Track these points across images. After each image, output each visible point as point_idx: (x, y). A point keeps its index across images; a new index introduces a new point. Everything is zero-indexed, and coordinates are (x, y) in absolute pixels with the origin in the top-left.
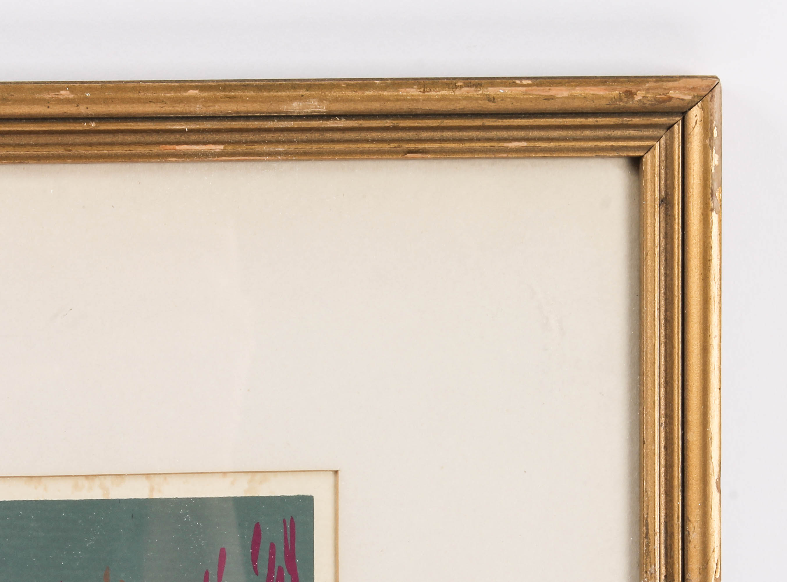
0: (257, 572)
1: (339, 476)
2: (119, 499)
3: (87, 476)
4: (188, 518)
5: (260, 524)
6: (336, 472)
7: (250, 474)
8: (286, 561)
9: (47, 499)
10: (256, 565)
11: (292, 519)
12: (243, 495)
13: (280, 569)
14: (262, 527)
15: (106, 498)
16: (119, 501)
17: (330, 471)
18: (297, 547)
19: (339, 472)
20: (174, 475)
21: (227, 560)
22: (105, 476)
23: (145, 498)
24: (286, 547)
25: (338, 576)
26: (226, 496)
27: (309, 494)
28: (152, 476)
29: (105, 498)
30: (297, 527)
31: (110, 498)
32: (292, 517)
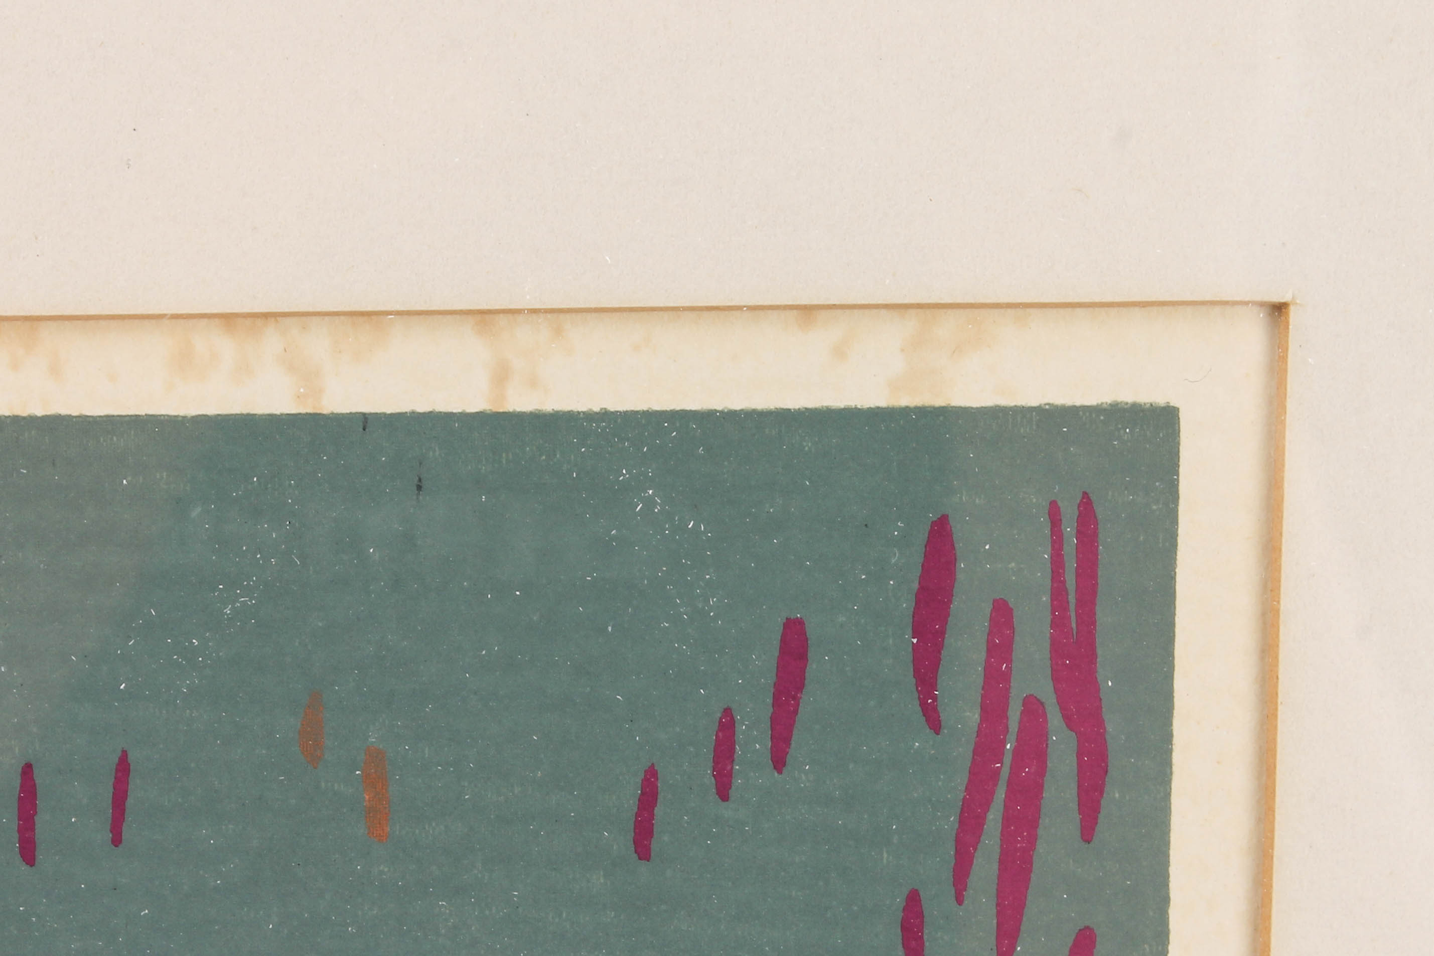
0: (933, 721)
1: (1291, 320)
2: (364, 414)
3: (228, 320)
4: (649, 503)
5: (952, 522)
6: (1278, 310)
7: (913, 312)
8: (1056, 678)
9: (64, 411)
10: (935, 698)
11: (1086, 507)
12: (883, 403)
13: (1033, 707)
14: (959, 531)
15: (309, 410)
16: (365, 421)
17: (1254, 303)
18: (1104, 616)
19: (1292, 309)
20: (594, 315)
21: (812, 669)
22: (304, 319)
23: (472, 409)
24: (1058, 622)
25: (1274, 740)
26: (811, 405)
27: (1160, 399)
28: (502, 320)
29: (303, 410)
30: (1107, 536)
31: (326, 411)
32: (1085, 495)
